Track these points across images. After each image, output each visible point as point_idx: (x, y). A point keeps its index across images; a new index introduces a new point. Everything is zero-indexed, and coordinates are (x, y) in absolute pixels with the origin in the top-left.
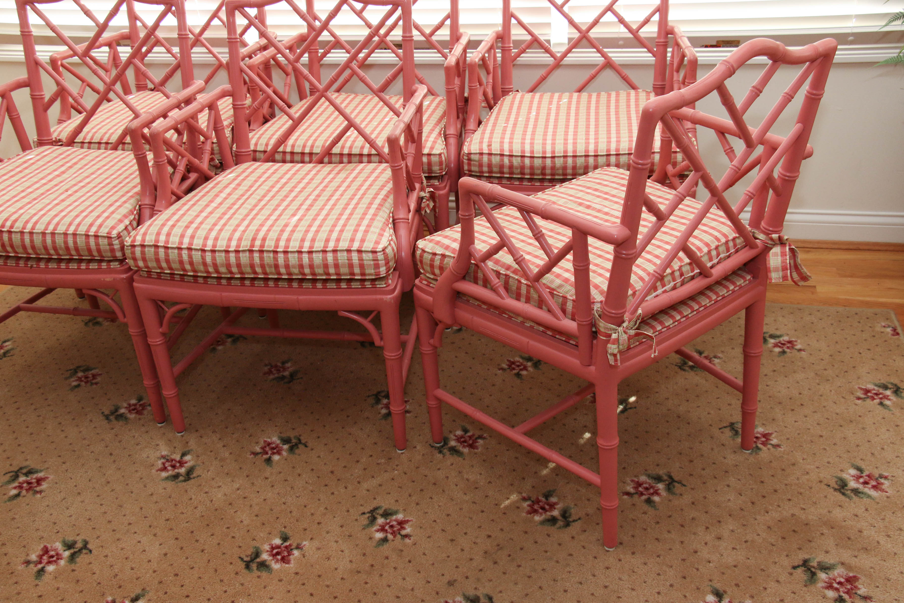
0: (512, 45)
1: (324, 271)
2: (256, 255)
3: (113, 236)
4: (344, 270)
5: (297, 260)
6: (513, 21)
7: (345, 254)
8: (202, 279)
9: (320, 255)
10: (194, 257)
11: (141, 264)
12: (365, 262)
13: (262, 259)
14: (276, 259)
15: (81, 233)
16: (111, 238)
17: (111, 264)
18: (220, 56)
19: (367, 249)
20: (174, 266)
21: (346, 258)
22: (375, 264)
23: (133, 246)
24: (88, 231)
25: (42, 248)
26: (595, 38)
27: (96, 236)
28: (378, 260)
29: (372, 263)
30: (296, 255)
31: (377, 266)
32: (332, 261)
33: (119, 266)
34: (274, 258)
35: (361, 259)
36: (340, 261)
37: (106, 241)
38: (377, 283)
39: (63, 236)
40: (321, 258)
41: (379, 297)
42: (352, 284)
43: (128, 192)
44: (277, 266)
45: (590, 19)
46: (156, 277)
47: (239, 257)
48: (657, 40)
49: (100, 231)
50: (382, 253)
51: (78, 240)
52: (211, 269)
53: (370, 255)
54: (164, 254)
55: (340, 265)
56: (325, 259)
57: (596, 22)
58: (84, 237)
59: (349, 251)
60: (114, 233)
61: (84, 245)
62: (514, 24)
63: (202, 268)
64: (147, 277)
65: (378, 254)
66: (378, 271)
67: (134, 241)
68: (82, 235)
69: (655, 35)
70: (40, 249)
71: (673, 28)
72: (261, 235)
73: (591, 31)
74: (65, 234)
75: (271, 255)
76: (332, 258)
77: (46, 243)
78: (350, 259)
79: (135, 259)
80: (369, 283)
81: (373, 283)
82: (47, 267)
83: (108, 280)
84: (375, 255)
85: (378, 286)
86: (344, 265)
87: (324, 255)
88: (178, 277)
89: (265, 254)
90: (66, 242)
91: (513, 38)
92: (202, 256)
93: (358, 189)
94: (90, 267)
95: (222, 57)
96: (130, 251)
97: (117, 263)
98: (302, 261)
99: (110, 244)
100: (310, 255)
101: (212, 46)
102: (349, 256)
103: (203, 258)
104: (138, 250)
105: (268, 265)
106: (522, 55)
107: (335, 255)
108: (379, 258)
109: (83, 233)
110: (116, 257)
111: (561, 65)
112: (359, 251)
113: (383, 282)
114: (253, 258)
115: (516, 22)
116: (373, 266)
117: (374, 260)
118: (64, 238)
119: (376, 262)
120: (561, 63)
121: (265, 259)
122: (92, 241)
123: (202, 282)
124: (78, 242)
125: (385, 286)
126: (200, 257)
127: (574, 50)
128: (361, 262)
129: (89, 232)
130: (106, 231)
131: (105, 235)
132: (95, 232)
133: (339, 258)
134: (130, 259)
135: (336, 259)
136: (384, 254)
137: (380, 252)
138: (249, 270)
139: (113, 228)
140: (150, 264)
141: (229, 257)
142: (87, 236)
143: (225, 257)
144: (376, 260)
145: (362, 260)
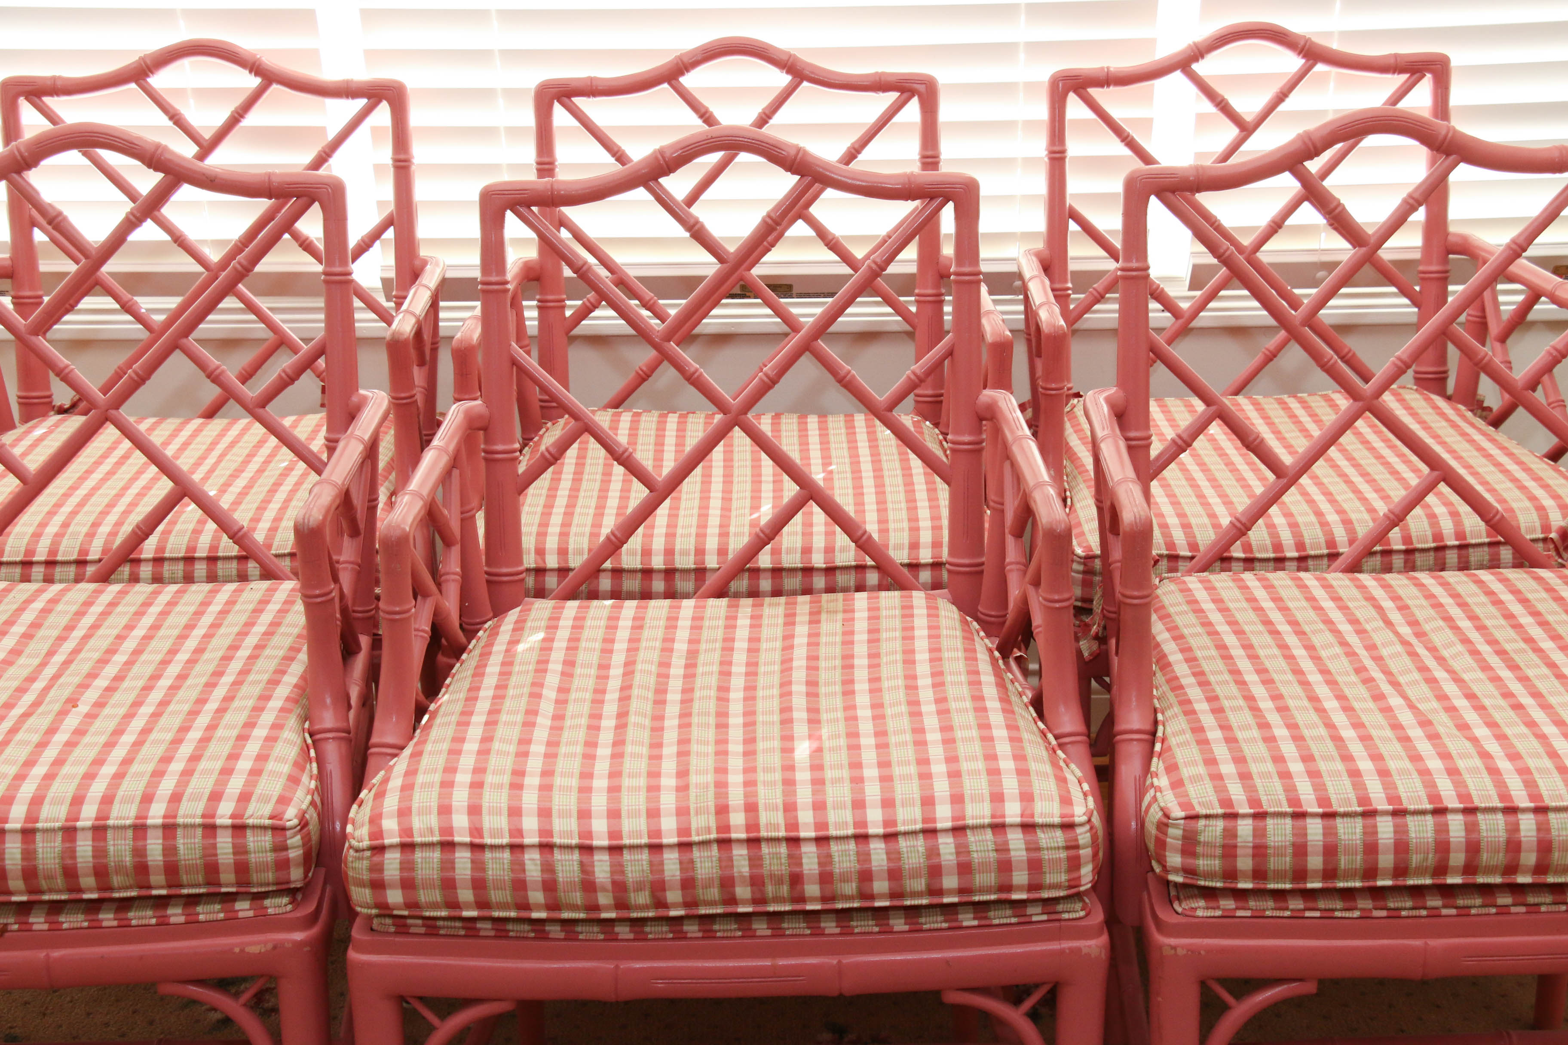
0: (1070, 285)
1: (928, 885)
2: (740, 853)
3: (289, 824)
4: (985, 879)
5: (853, 858)
6: (1073, 226)
7: (989, 835)
8: (558, 928)
9: (920, 843)
10: (559, 868)
11: (395, 897)
12: (1046, 855)
13: (755, 861)
14: (795, 859)
15: (189, 821)
16: (284, 829)
17: (267, 902)
18: (277, 318)
19: (1049, 820)
20: (495, 896)
21: (991, 846)
22: (1069, 859)
23: (379, 849)
24: (209, 814)
25: (59, 871)
26: (1272, 265)
27: (239, 829)
28: (1077, 847)
29: (1063, 855)
30: (852, 845)
31: (1074, 864)
32: (953, 857)
33: (290, 907)
34: (790, 856)
35: (1033, 848)
36: (975, 855)
37: (267, 840)
38: (1060, 907)
39: (130, 833)
40: (921, 849)
41: (1066, 945)
42: (991, 914)
43: (265, 698)
44: (796, 879)
45: (1262, 219)
46: (422, 930)
47: (692, 861)
48: (1421, 268)
49: (249, 812)
50: (1087, 827)
51: (181, 842)
52: (604, 899)
53: (1059, 833)
54: (469, 865)
55: (975, 865)
56: (933, 852)
57: (1276, 227)
58: (199, 832)
59: (999, 827)
60: (291, 816)
61: (198, 853)
62: (1073, 232)
63: (578, 897)
64: (396, 933)
65: (1079, 830)
66: (1075, 875)
67: (377, 833)
68: (193, 826)
69: (1417, 256)
70: (49, 877)
71: (1465, 238)
72: (736, 797)
73: (1265, 248)
74: (140, 829)
75: (783, 849)
76: (951, 849)
77: (74, 857)
78: (1002, 849)
79: (378, 885)
80: (1039, 910)
81: (1050, 909)
82: (55, 927)
83: (254, 949)
84: (1070, 834)
85: (1066, 916)
86: (984, 867)
87: (931, 842)
88: (488, 925)
89: (765, 849)
90: (139, 852)
91: (1072, 266)
92: (582, 864)
93: (909, 661)
94: (202, 917)
95: (284, 321)
96: (366, 863)
97: (285, 900)
98: (869, 861)
99: (280, 848)
100: (892, 845)
101: (256, 294)
102: (1000, 839)
103: (586, 869)
104: (392, 861)
105: (771, 876)
106: (1097, 307)
107: (961, 840)
108: (1081, 842)
109: (199, 821)
110: (289, 882)
111: (1192, 329)
112: (1028, 827)
113: (1079, 906)
114: (731, 859)
115: (1078, 228)
116: (1064, 865)
117: (1067, 848)
118: (135, 839)
119: (1073, 852)
120: (1195, 324)
121: (767, 862)
122: (224, 843)
123: (562, 935)
124: (181, 847)
125: (1082, 913)
126: (576, 867)
127: (1223, 293)
128: (1034, 855)
129: (213, 816)
130: (267, 809)
131: (268, 822)
132: (233, 816)
133: (973, 848)
134: (361, 884)
135: (962, 850)
136: (1092, 828)
137: (1082, 825)
138: (714, 893)
139: (284, 801)
140: (424, 896)
141: (662, 863)
142: (210, 829)
143: (651, 864)
144: (1072, 846)
145: (1039, 849)
